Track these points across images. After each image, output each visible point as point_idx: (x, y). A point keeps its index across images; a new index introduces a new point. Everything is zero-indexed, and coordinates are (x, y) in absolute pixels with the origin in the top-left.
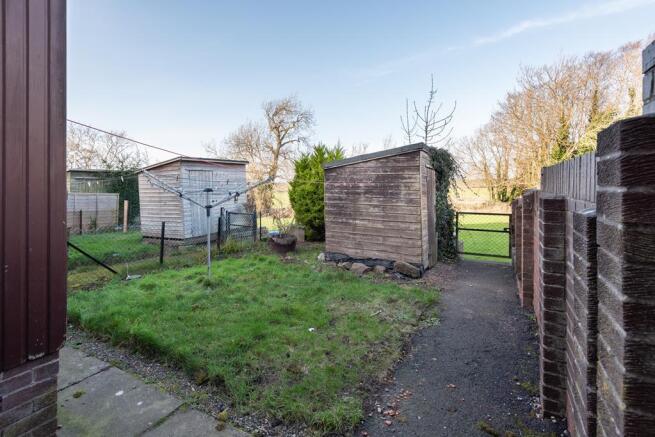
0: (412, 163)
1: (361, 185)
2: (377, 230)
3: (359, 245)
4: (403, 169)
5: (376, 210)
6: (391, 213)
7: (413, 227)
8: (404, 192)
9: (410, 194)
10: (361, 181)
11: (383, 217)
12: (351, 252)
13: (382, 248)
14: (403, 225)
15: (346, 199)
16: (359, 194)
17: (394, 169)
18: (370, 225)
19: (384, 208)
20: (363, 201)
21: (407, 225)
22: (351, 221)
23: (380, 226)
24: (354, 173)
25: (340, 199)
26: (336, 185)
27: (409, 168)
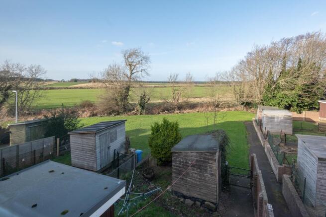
0: (212, 157)
1: (189, 162)
2: (197, 185)
3: (188, 190)
4: (209, 159)
5: (196, 175)
6: (203, 178)
7: (213, 186)
8: (209, 169)
9: (211, 171)
10: (189, 161)
11: (200, 179)
12: (185, 193)
13: (199, 193)
14: (209, 185)
15: (182, 167)
16: (189, 166)
17: (205, 158)
18: (193, 181)
19: (200, 175)
20: (190, 170)
21: (210, 185)
22: (185, 178)
23: (198, 183)
24: (186, 156)
25: (180, 167)
26: (178, 160)
27: (211, 159)
